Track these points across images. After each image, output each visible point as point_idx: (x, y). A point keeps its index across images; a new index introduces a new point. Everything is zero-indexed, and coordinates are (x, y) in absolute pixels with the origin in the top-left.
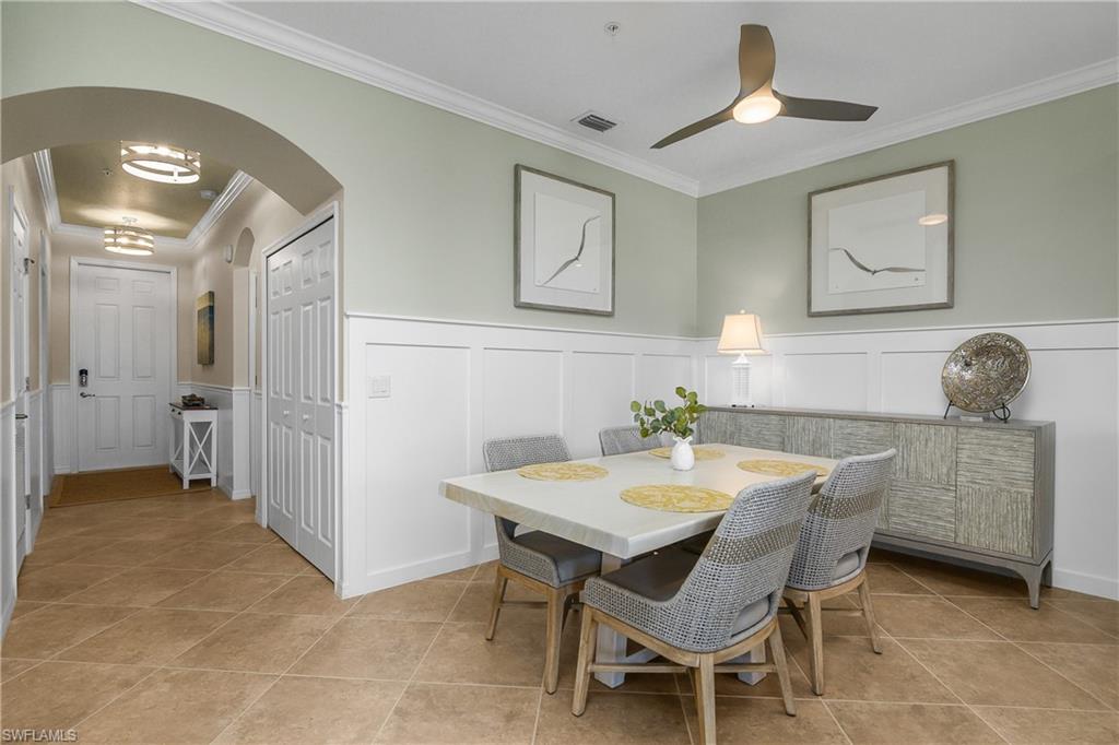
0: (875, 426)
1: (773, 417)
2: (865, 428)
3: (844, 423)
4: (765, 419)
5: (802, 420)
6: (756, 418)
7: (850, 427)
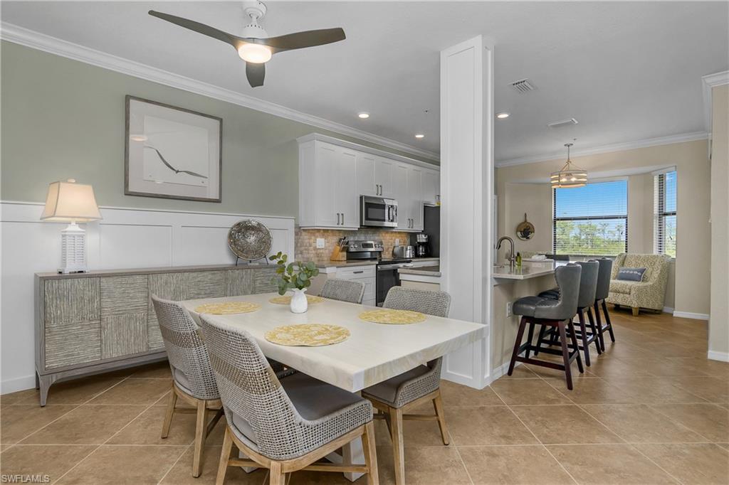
0: (214, 274)
1: (138, 277)
2: (209, 276)
3: (195, 274)
4: (130, 280)
5: (165, 276)
6: (119, 280)
7: (200, 276)
